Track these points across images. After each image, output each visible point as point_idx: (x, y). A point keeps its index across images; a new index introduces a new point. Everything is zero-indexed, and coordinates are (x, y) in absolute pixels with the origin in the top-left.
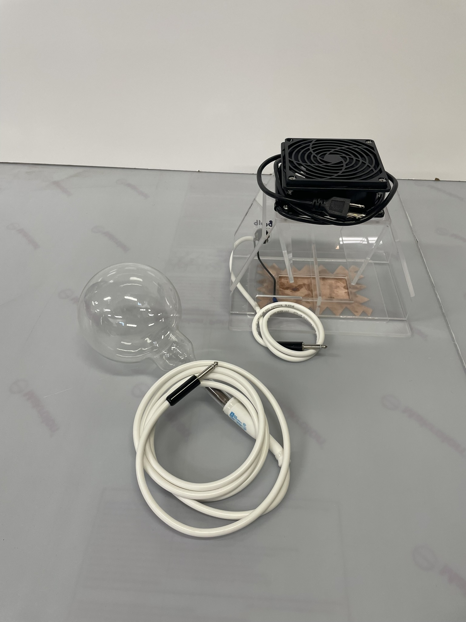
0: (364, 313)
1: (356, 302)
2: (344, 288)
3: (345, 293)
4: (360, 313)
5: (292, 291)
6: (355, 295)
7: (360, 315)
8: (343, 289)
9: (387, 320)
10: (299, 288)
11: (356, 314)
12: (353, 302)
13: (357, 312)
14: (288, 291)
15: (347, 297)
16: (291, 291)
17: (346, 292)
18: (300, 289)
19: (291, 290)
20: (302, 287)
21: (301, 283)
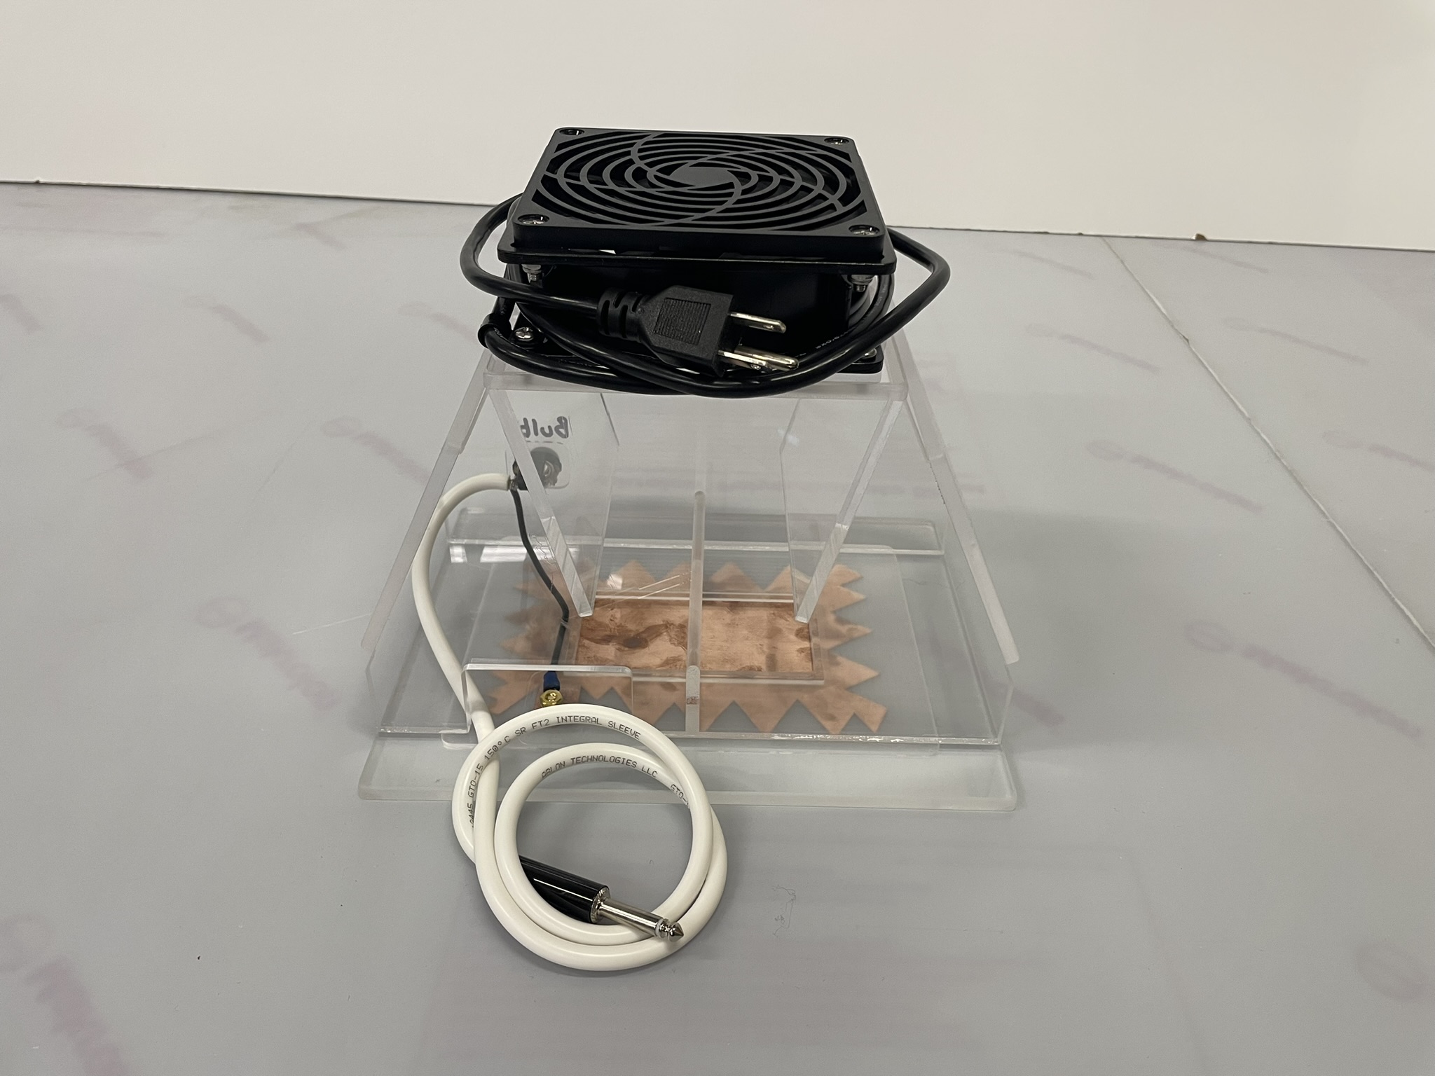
0: (857, 724)
1: (834, 682)
2: (797, 635)
3: (798, 651)
4: (843, 723)
5: (623, 648)
6: (831, 657)
7: (844, 731)
8: (793, 637)
9: (936, 745)
10: (648, 640)
11: (828, 724)
12: (821, 683)
13: (832, 718)
14: (610, 650)
15: (806, 667)
16: (618, 649)
17: (801, 651)
18: (651, 640)
19: (617, 646)
20: (659, 635)
21: (659, 621)
